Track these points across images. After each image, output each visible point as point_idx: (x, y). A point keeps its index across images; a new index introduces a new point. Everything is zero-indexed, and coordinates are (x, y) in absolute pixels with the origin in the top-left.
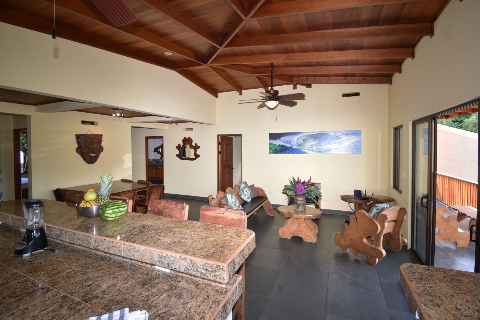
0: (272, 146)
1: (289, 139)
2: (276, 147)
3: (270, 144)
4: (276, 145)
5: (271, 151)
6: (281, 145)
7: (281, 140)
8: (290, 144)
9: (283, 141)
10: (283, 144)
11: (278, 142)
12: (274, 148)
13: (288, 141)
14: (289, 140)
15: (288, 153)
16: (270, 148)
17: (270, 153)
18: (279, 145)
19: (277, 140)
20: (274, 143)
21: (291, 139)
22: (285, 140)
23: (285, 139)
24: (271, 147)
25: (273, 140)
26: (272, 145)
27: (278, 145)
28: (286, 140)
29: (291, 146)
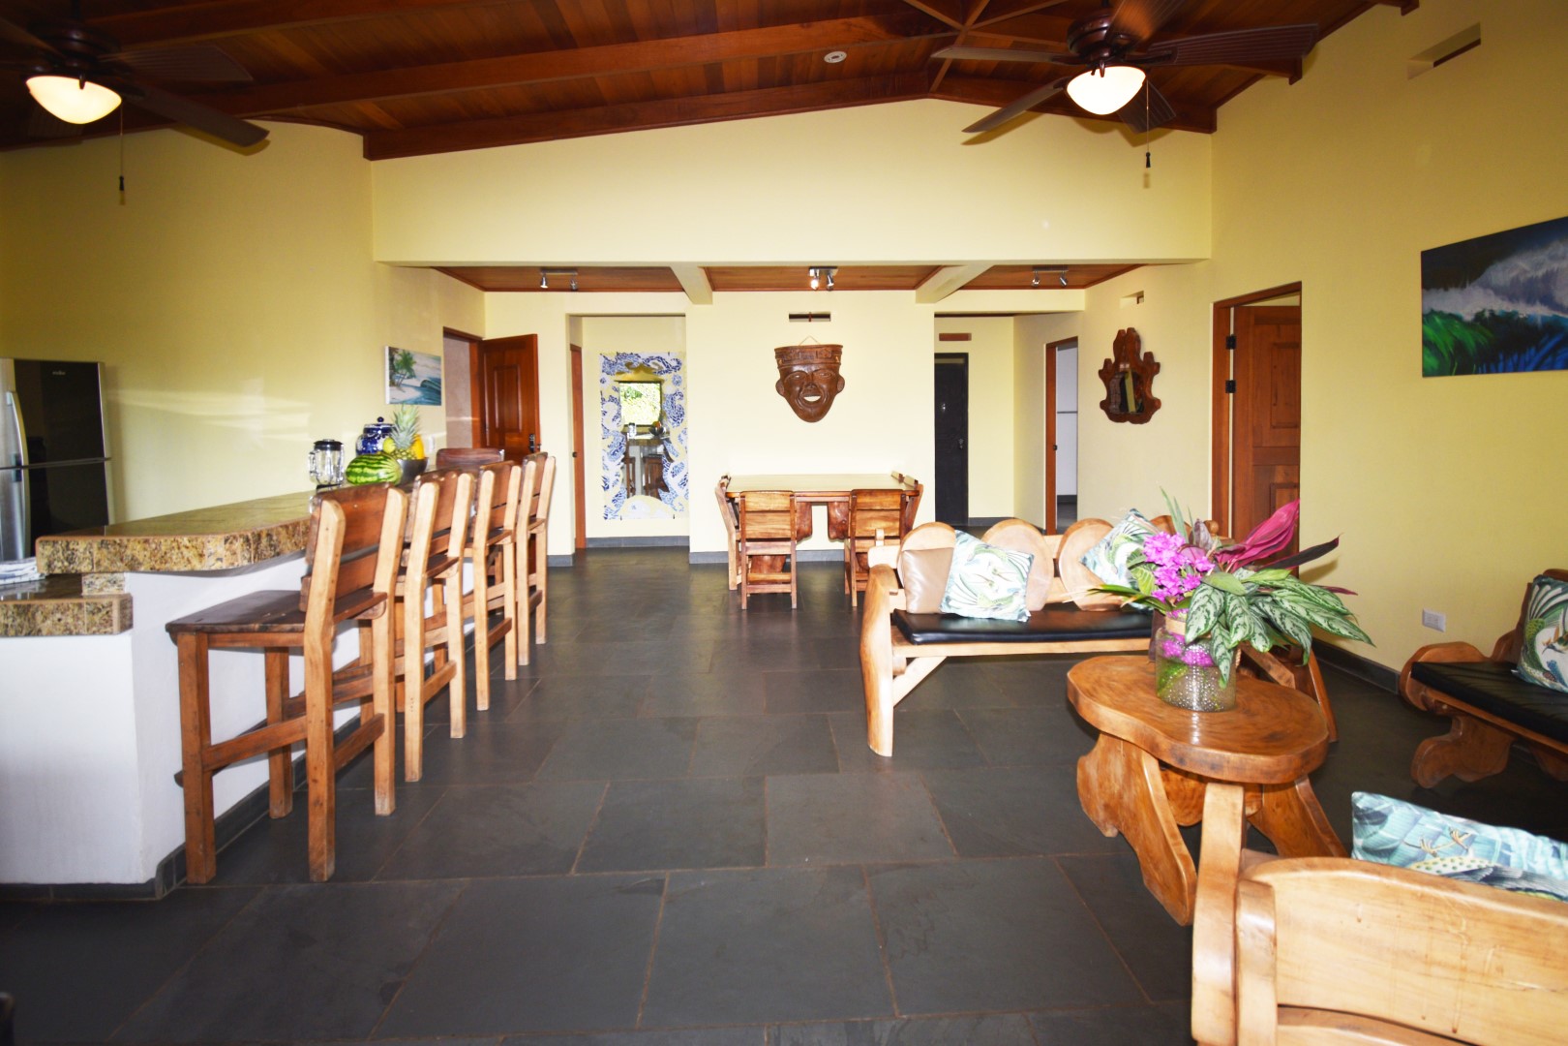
0: (1437, 329)
1: (1538, 266)
2: (1458, 332)
3: (1427, 317)
4: (1458, 318)
5: (1433, 362)
6: (1487, 314)
7: (1486, 286)
8: (1547, 300)
9: (1499, 291)
10: (1501, 306)
11: (1469, 303)
12: (1445, 342)
13: (1532, 281)
14: (1540, 273)
15: (1537, 368)
16: (1427, 343)
17: (1427, 373)
18: (1479, 317)
19: (1464, 286)
20: (1447, 310)
21: (1555, 266)
22: (1515, 281)
23: (1513, 274)
24: (1430, 332)
25: (1441, 290)
26: (1438, 320)
27: (1468, 318)
28: (1522, 279)
29: (1557, 319)
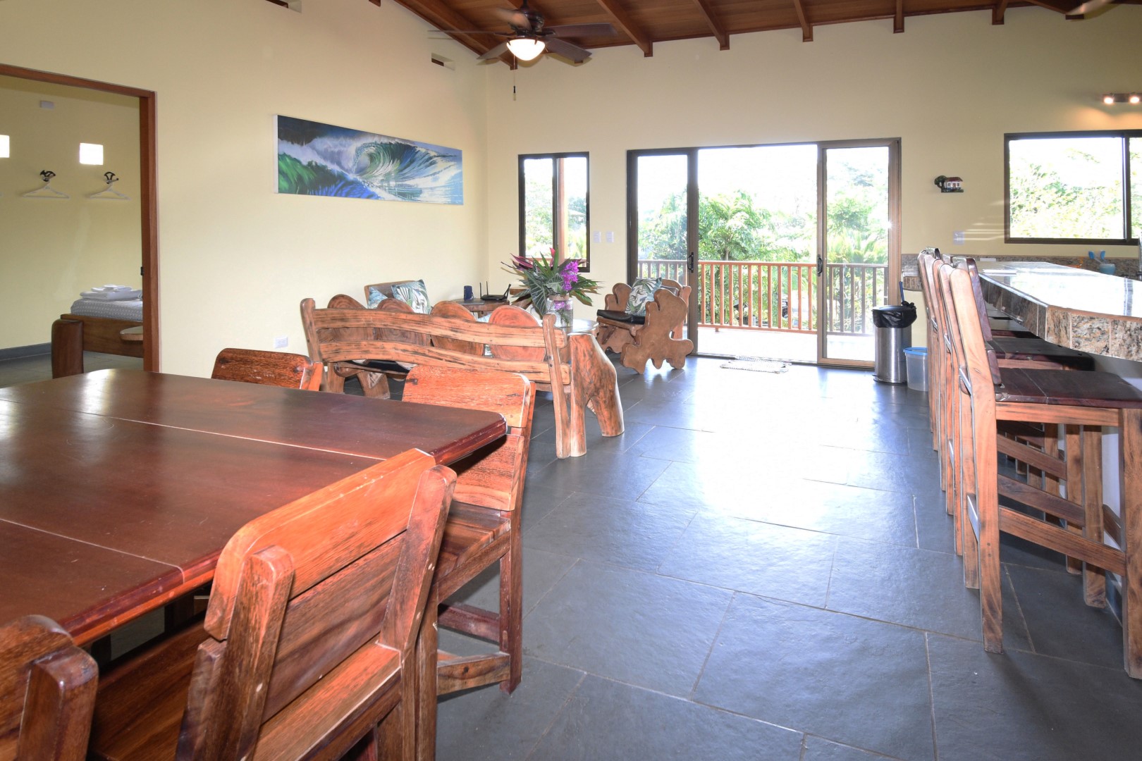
0: (287, 165)
1: (336, 146)
2: (300, 170)
3: (282, 157)
4: (299, 162)
5: (285, 185)
6: (314, 164)
7: (314, 148)
8: (339, 164)
9: (319, 153)
10: (320, 161)
11: (305, 154)
12: (292, 174)
13: (333, 153)
14: (336, 150)
15: (335, 195)
16: (281, 172)
17: (281, 191)
18: (310, 164)
19: (302, 145)
20: (294, 156)
21: (342, 149)
22: (326, 150)
23: (325, 147)
24: (284, 167)
25: (290, 143)
26: (288, 160)
27: (305, 163)
28: (329, 150)
29: (343, 173)
